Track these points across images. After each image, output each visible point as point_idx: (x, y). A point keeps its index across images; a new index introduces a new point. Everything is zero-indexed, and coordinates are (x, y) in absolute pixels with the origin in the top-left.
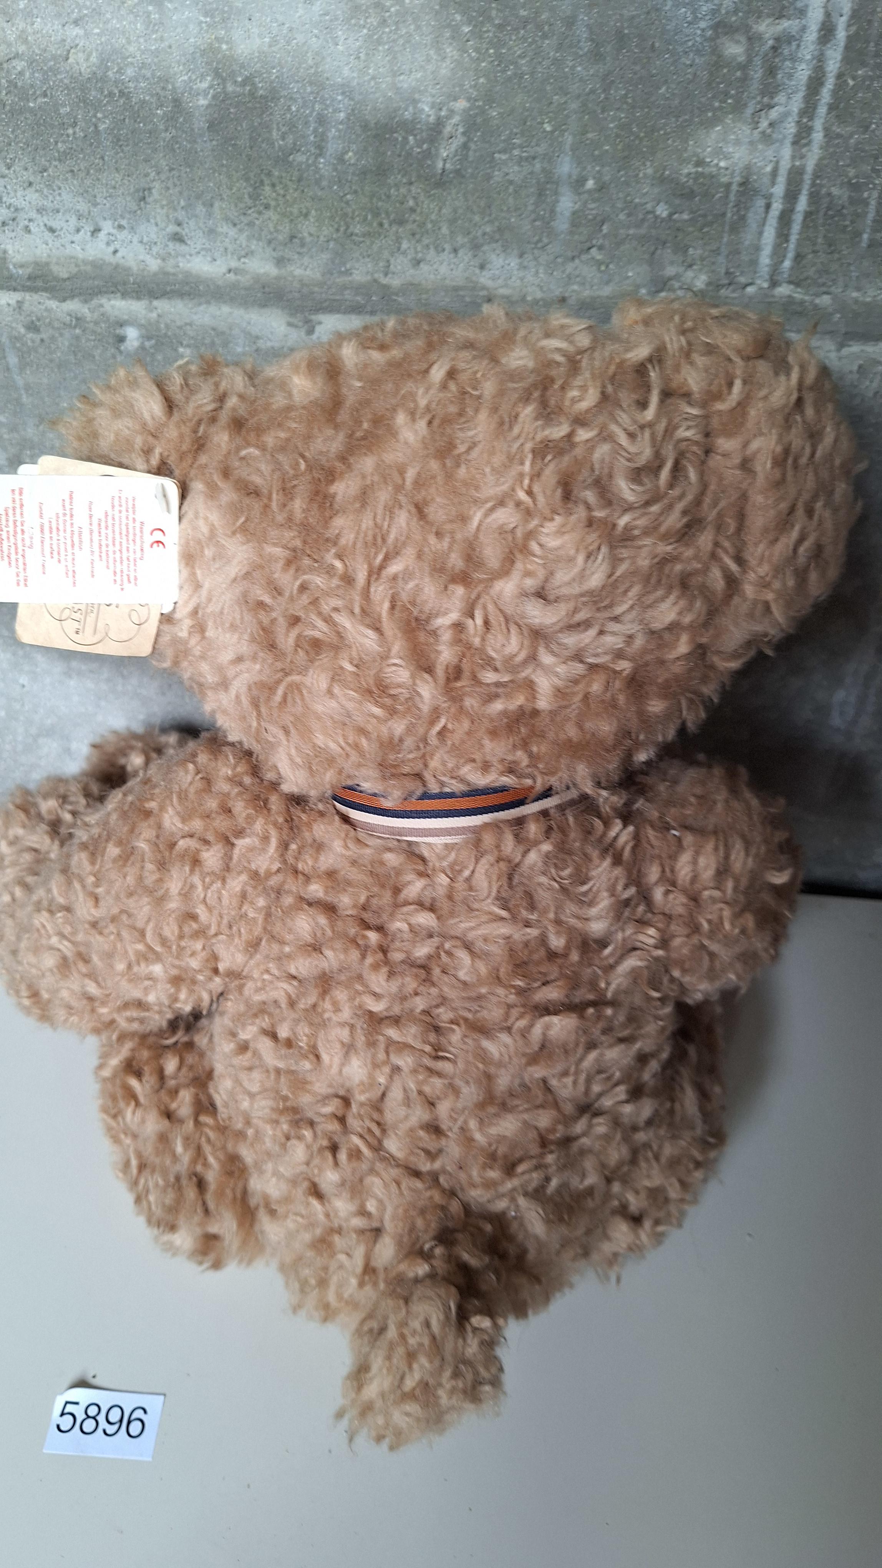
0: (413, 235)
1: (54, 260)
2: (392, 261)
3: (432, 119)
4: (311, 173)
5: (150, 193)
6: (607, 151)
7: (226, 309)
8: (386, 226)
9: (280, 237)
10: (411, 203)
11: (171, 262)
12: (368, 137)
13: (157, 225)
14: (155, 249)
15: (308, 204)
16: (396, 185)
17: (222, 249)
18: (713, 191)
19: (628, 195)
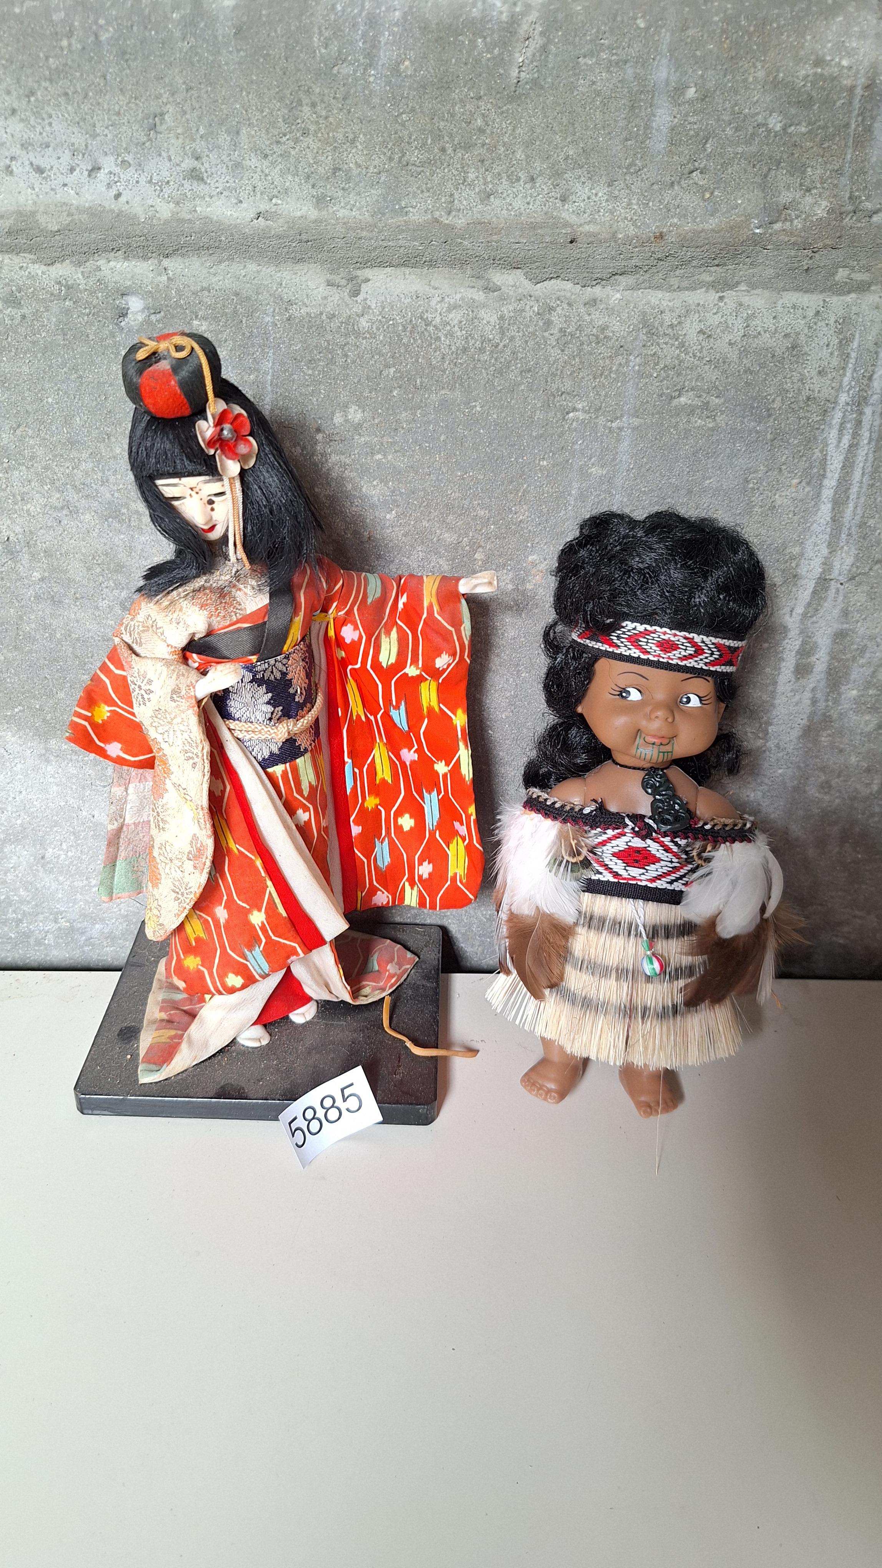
0: (482, 161)
1: (42, 209)
2: (457, 195)
3: (504, 17)
4: (359, 88)
5: (163, 120)
6: (711, 51)
7: (252, 267)
8: (450, 151)
9: (321, 170)
10: (479, 122)
11: (188, 205)
12: (429, 40)
13: (170, 160)
14: (167, 191)
15: (356, 128)
16: (461, 100)
17: (251, 188)
18: (835, 97)
19: (736, 105)
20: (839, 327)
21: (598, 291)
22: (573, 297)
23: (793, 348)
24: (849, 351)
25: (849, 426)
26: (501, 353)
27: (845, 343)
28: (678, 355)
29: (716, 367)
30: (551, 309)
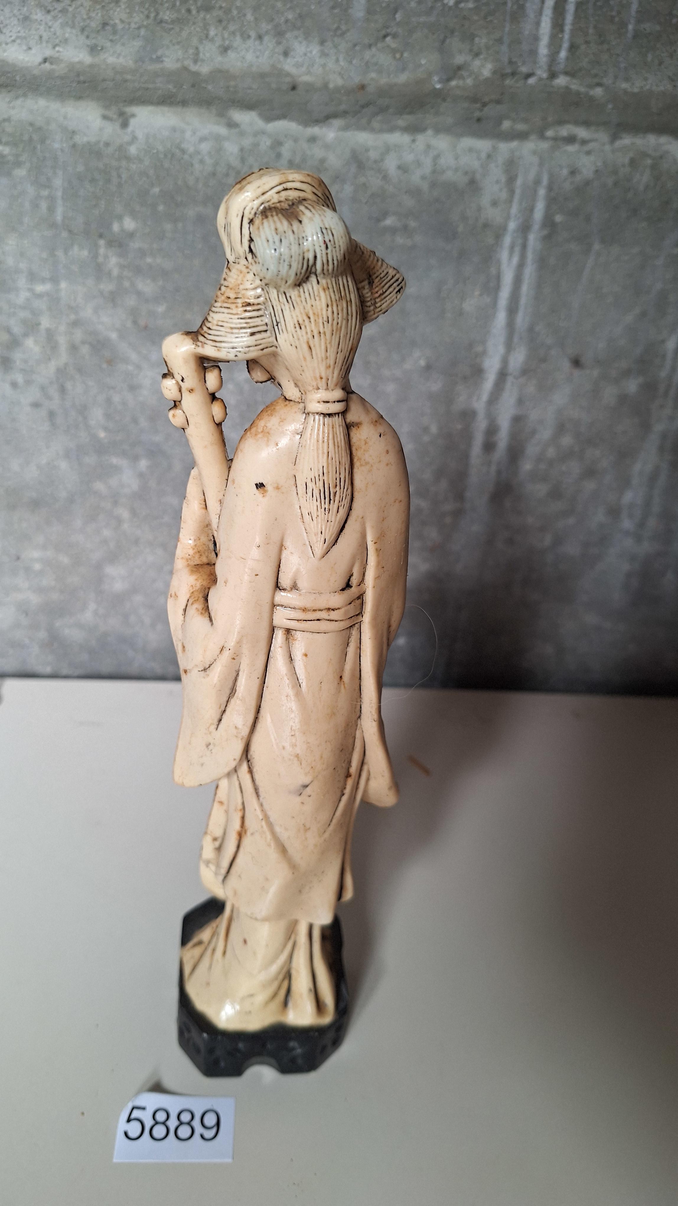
2: (201, 49)
9: (93, 25)
17: (37, 37)
20: (506, 168)
21: (316, 130)
22: (298, 134)
23: (471, 184)
24: (514, 188)
25: (517, 249)
27: (511, 180)
28: (382, 186)
29: (412, 197)
30: (281, 144)
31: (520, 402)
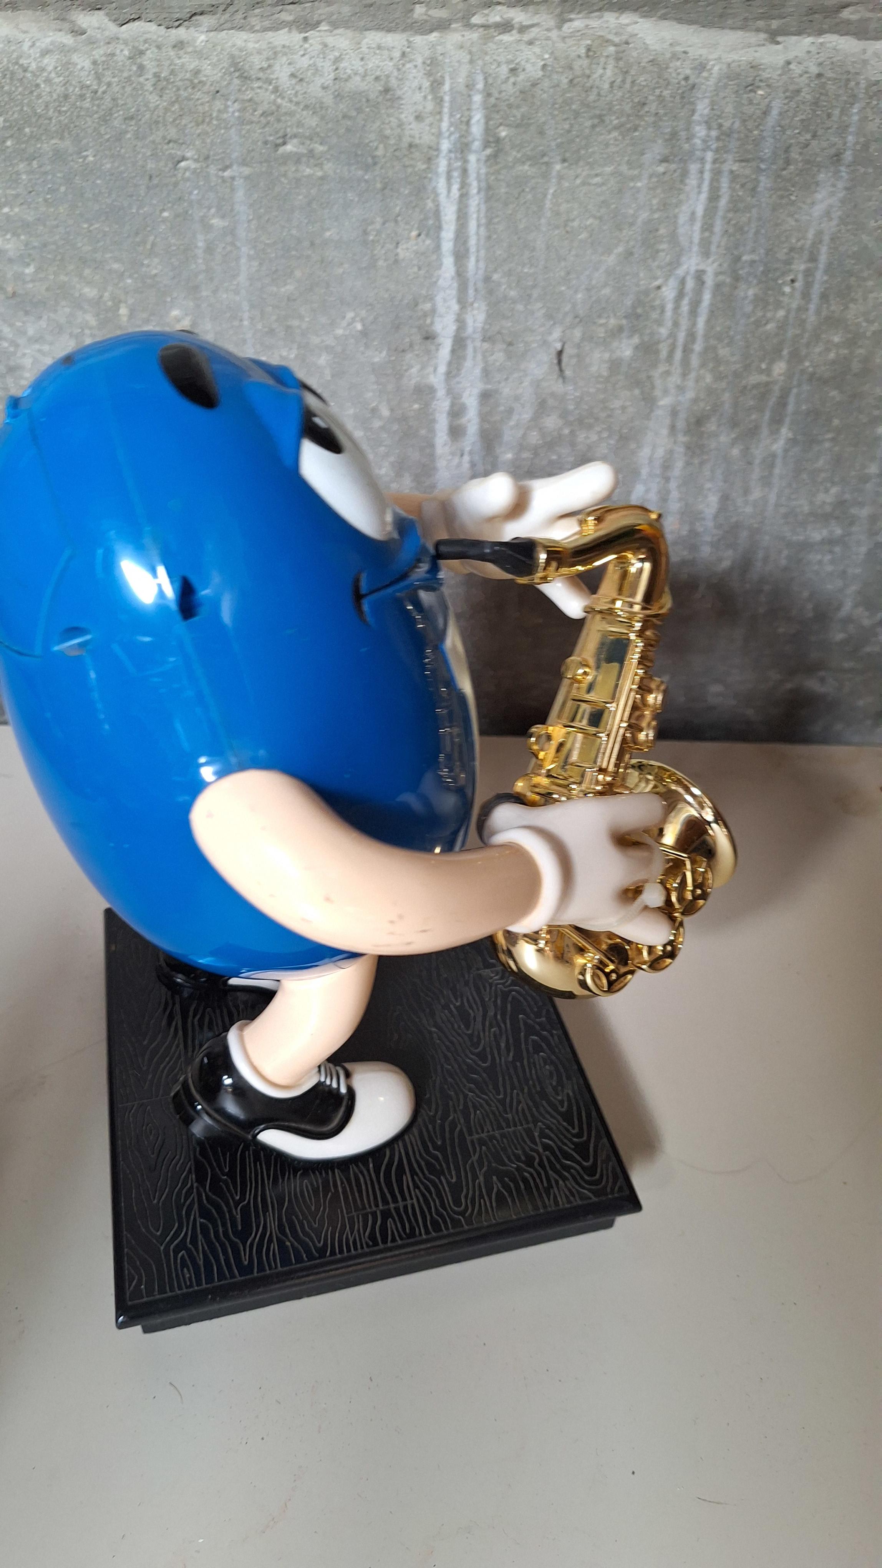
20: (428, 68)
21: (182, 33)
22: (160, 39)
23: (387, 90)
24: (441, 94)
25: (456, 174)
26: (102, 98)
27: (436, 85)
28: (275, 100)
29: (314, 113)
30: (142, 53)
31: (486, 373)
